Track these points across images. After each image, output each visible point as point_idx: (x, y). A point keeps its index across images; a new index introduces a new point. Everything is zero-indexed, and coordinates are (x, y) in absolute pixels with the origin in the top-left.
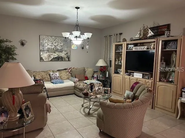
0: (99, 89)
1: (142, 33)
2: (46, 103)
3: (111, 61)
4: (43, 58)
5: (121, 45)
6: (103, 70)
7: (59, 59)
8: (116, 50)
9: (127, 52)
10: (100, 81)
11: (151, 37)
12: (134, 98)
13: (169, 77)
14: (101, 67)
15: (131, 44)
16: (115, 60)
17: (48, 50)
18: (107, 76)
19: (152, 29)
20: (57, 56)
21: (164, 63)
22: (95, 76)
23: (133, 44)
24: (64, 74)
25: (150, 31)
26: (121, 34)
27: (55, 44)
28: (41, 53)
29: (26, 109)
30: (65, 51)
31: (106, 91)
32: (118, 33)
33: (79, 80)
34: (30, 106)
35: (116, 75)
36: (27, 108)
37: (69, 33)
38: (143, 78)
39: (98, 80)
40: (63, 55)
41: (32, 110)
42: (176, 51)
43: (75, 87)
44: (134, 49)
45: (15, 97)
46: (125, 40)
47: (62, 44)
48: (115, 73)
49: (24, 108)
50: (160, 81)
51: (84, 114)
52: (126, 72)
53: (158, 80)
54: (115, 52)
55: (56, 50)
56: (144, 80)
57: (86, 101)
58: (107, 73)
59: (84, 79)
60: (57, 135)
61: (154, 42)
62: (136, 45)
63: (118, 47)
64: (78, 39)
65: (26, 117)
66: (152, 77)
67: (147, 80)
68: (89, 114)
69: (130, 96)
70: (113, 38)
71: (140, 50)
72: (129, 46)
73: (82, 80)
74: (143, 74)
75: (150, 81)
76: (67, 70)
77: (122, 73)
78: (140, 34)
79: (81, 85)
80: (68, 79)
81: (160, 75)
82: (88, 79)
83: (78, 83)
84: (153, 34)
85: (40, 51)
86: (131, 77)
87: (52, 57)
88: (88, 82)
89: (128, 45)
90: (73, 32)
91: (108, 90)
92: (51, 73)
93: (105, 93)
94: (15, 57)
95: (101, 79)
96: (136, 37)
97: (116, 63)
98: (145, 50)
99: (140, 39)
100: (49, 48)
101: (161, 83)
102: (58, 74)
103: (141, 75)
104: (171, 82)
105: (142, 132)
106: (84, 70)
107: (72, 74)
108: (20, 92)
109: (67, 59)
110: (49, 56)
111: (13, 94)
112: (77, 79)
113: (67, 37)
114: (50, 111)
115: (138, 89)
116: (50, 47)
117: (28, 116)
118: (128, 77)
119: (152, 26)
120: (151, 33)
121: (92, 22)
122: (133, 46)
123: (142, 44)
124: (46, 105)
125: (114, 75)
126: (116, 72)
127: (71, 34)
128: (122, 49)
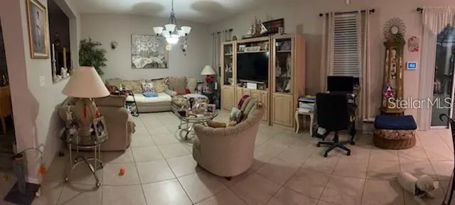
0: (202, 105)
1: (254, 29)
2: (128, 120)
3: (220, 68)
4: (136, 64)
5: (231, 45)
6: (210, 80)
7: (154, 65)
8: (225, 53)
9: (238, 54)
10: (206, 95)
11: (264, 35)
12: (242, 117)
13: (286, 86)
14: (208, 76)
15: (242, 44)
16: (225, 66)
17: (142, 54)
18: (216, 88)
19: (266, 24)
20: (151, 62)
21: (280, 69)
22: (199, 88)
23: (245, 44)
24: (160, 85)
25: (263, 26)
26: (231, 30)
27: (149, 46)
28: (133, 58)
29: (97, 126)
30: (162, 55)
31: (210, 109)
32: (228, 29)
33: (178, 94)
34: (103, 122)
35: (226, 86)
36: (100, 124)
37: (162, 28)
38: (258, 88)
39: (203, 94)
40: (158, 60)
41: (105, 128)
42: (290, 53)
43: (172, 103)
44: (246, 50)
45: (87, 108)
46: (235, 38)
47: (158, 45)
48: (225, 84)
49: (95, 124)
50: (277, 91)
51: (180, 138)
52: (238, 82)
53: (274, 90)
54: (225, 56)
55: (150, 54)
56: (259, 91)
57: (183, 122)
58: (216, 84)
59: (184, 91)
60: (140, 164)
61: (268, 41)
62: (248, 45)
63: (227, 48)
64: (173, 35)
65: (97, 135)
66: (267, 87)
67: (262, 92)
68: (186, 139)
69: (237, 116)
70: (222, 35)
71: (253, 52)
72: (240, 46)
73: (181, 94)
74: (258, 84)
75: (266, 92)
76: (163, 81)
77: (233, 84)
78: (252, 30)
79: (180, 100)
80: (164, 91)
81: (276, 83)
82: (190, 93)
83: (176, 98)
84: (266, 30)
85: (132, 55)
86: (244, 88)
87: (146, 63)
88: (189, 96)
89: (238, 44)
90: (166, 26)
91: (212, 108)
92: (144, 84)
93: (209, 111)
94: (104, 63)
95: (207, 92)
96: (248, 33)
97: (226, 71)
98: (258, 51)
99: (253, 37)
100: (142, 51)
101: (277, 94)
102: (151, 85)
103: (256, 85)
104: (288, 91)
105: (254, 160)
106: (186, 80)
107: (170, 85)
108: (94, 103)
109: (164, 66)
110: (142, 62)
111: (85, 105)
112: (175, 93)
113: (160, 33)
114: (134, 131)
115: (246, 105)
116: (144, 49)
117: (100, 134)
118: (241, 88)
119: (266, 21)
120: (264, 30)
121: (194, 13)
122: (244, 46)
123: (256, 43)
124: (129, 123)
125: (223, 87)
126: (227, 83)
127: (165, 29)
128: (232, 50)
